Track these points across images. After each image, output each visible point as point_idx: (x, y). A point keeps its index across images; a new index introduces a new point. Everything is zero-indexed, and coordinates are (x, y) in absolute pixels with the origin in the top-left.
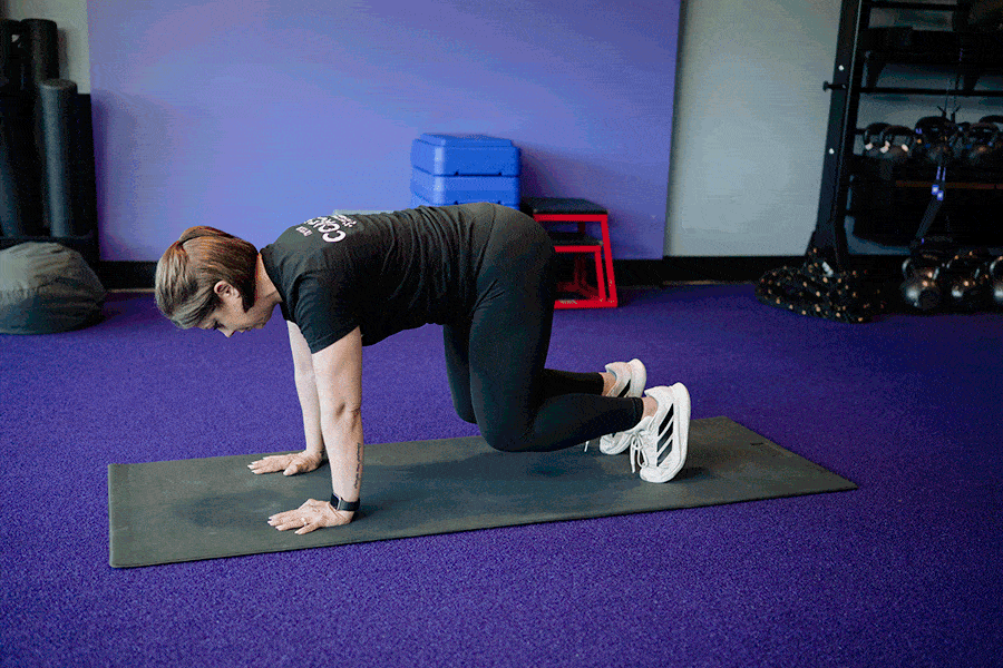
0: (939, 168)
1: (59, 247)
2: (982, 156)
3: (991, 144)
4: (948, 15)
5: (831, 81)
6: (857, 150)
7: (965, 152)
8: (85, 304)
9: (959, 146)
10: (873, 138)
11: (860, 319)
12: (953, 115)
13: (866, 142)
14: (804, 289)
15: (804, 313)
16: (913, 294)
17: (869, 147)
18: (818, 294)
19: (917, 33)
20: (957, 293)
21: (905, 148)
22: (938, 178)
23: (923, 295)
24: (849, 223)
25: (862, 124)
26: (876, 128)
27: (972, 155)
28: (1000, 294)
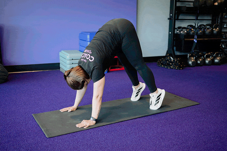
0: (195, 36)
2: (201, 33)
3: (202, 30)
4: (192, 4)
5: (169, 18)
7: (197, 32)
10: (179, 30)
11: (181, 69)
13: (177, 31)
14: (167, 63)
15: (169, 68)
16: (190, 63)
17: (178, 32)
18: (171, 64)
19: (187, 7)
20: (199, 62)
21: (186, 31)
22: (195, 38)
23: (193, 63)
24: (175, 48)
25: (176, 27)
26: (179, 28)
27: (199, 33)
28: (207, 62)
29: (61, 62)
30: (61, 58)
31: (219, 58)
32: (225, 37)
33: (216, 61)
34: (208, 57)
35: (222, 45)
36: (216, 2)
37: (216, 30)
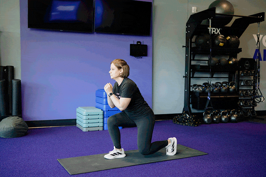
0: (209, 93)
1: (18, 117)
2: (216, 90)
3: (218, 88)
4: (207, 62)
5: (184, 76)
6: (191, 90)
7: (213, 90)
8: (24, 130)
9: (212, 89)
10: (194, 87)
11: (196, 126)
12: (210, 82)
13: (193, 88)
14: (183, 120)
15: (184, 125)
16: (206, 120)
17: (194, 89)
18: (186, 121)
19: (201, 66)
20: (215, 119)
21: (201, 89)
22: (209, 95)
23: (208, 120)
24: (191, 106)
25: (192, 84)
26: (195, 85)
27: (214, 90)
28: (223, 119)
29: (77, 118)
30: (77, 114)
31: (236, 116)
32: (242, 95)
33: (233, 118)
34: (224, 114)
35: (240, 103)
36: (230, 61)
37: (232, 88)
